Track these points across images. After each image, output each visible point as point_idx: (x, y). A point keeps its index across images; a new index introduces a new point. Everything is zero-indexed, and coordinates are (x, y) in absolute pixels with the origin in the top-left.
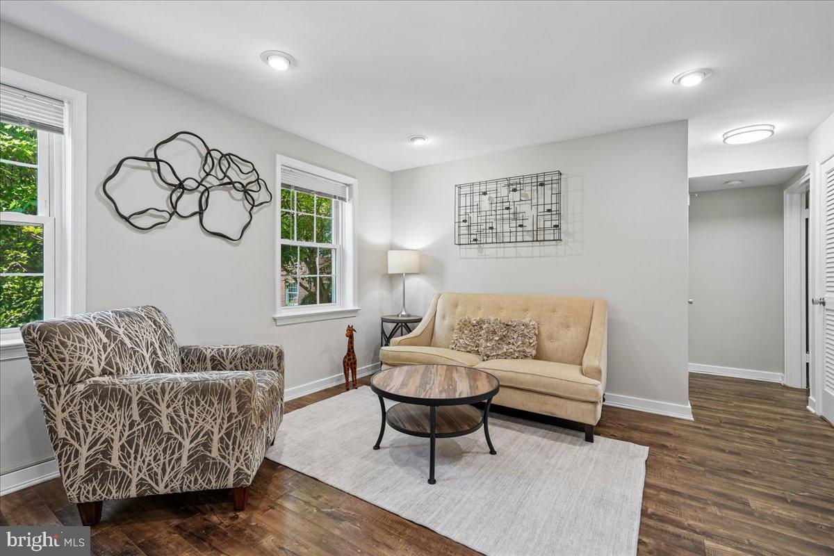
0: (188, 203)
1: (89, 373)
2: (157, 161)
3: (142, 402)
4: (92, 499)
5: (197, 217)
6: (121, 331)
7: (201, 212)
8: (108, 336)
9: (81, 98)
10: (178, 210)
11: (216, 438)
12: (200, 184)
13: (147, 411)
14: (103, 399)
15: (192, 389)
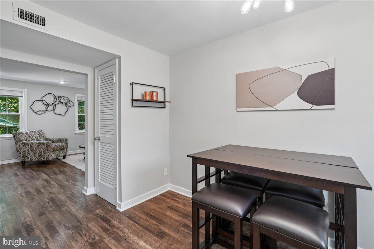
0: (51, 108)
1: (23, 140)
2: (42, 100)
3: (30, 145)
4: (23, 161)
5: (53, 111)
6: (30, 134)
7: (54, 110)
8: (27, 135)
9: (26, 90)
10: (48, 109)
11: (43, 151)
12: (53, 104)
13: (31, 147)
14: (24, 144)
15: (39, 143)
